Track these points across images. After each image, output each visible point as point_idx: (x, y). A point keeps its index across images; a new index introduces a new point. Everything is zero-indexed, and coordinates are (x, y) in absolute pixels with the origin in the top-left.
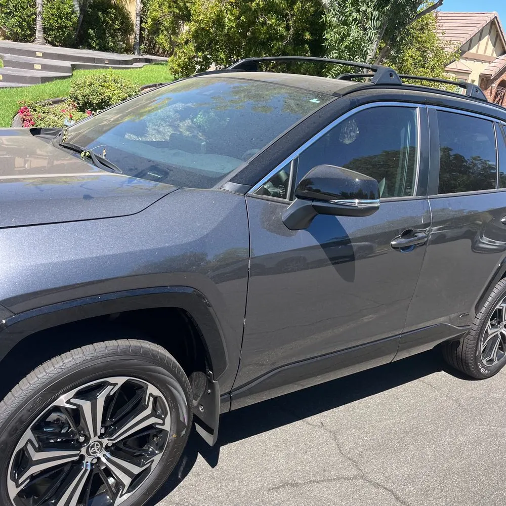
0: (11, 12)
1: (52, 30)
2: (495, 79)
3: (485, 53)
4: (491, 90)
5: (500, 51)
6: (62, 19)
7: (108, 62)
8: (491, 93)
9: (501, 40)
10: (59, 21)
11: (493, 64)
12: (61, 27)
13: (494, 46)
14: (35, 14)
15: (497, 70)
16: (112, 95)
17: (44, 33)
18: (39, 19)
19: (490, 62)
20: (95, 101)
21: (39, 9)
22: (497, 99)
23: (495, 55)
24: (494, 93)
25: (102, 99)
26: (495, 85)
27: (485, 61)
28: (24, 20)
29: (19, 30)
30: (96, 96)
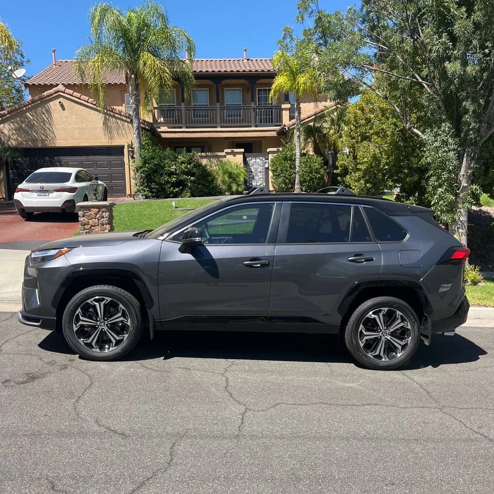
0: (279, 175)
1: (305, 182)
6: (312, 173)
10: (310, 175)
12: (311, 179)
14: (295, 173)
17: (300, 185)
18: (297, 176)
21: (297, 170)
28: (287, 178)
29: (284, 186)
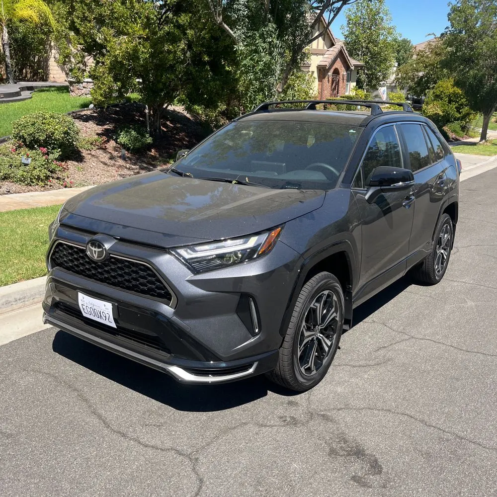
2: (330, 68)
3: (318, 47)
4: (328, 78)
5: (329, 44)
7: (3, 96)
8: (329, 81)
9: (328, 34)
11: (325, 56)
13: (324, 40)
15: (330, 60)
16: (54, 130)
19: (323, 54)
20: (41, 138)
22: (334, 85)
23: (326, 48)
24: (330, 80)
25: (47, 135)
26: (330, 73)
27: (320, 54)
30: (41, 133)
